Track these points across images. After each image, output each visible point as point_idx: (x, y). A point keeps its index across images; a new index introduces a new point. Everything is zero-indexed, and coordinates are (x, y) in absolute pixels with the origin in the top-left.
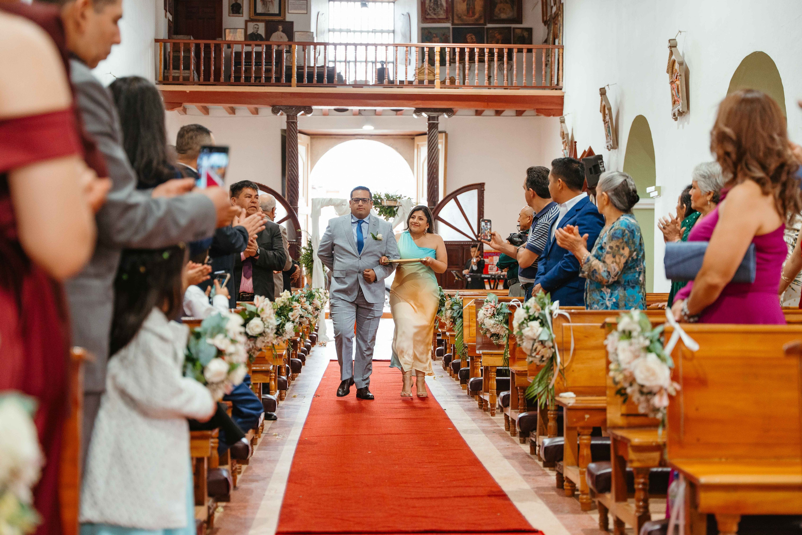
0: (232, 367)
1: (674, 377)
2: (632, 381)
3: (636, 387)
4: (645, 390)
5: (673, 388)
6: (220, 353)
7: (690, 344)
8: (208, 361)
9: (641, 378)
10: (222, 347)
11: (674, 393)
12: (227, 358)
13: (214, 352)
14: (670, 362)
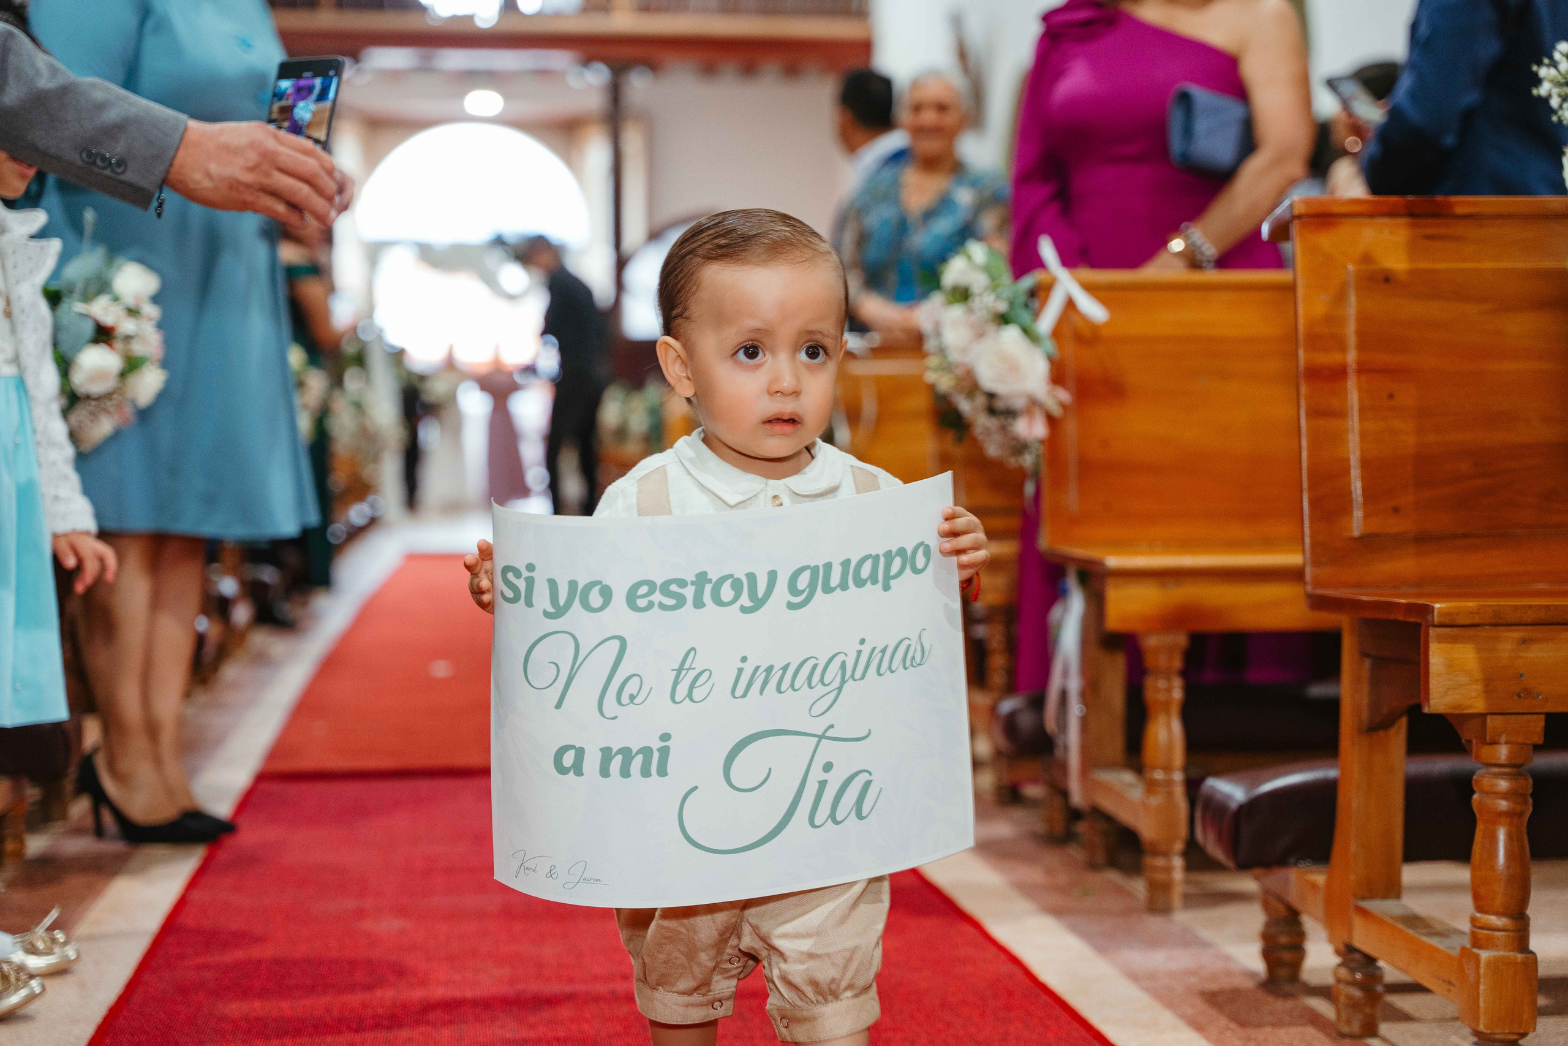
0: (132, 365)
1: (1057, 377)
2: (970, 385)
3: (981, 400)
4: (1000, 405)
5: (1056, 398)
6: (103, 335)
7: (1093, 310)
8: (78, 349)
9: (988, 379)
10: (108, 320)
11: (1056, 411)
12: (119, 345)
13: (88, 329)
14: (1049, 345)
